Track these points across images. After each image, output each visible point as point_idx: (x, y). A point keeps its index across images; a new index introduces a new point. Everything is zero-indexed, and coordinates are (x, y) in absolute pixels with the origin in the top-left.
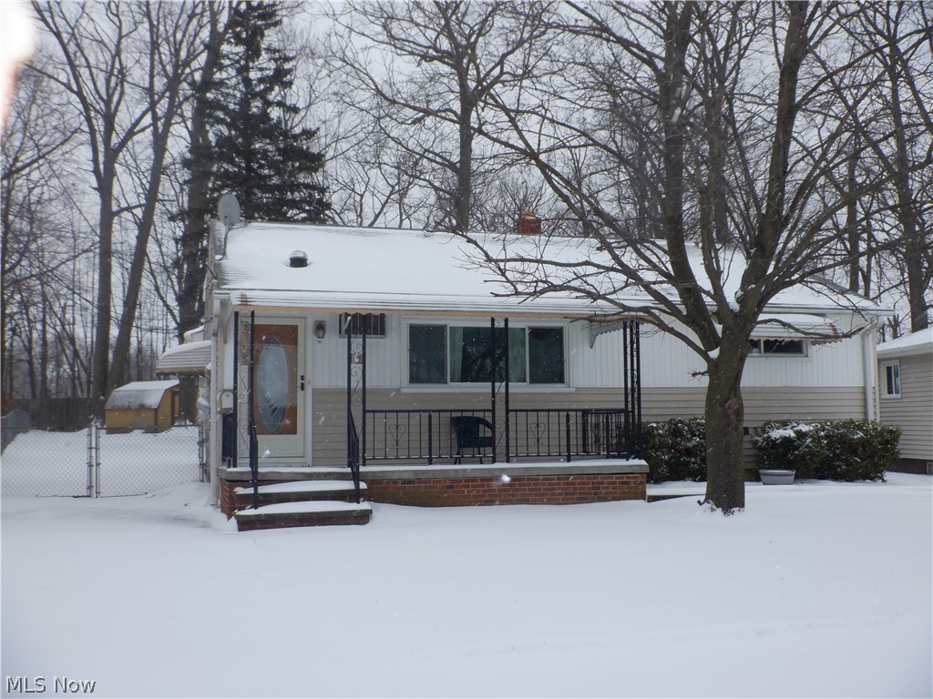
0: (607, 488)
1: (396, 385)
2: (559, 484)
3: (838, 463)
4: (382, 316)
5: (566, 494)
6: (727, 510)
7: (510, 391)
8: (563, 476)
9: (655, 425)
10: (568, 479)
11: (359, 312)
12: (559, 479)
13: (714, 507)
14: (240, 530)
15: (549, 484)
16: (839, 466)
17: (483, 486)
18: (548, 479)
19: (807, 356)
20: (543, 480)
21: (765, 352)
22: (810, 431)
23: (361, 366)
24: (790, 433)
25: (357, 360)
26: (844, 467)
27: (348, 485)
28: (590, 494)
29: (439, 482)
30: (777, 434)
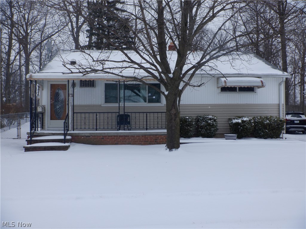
0: (160, 140)
1: (100, 104)
2: (142, 138)
3: (260, 132)
4: (93, 81)
5: (145, 141)
6: (170, 150)
7: (125, 105)
8: (144, 135)
9: (188, 118)
10: (145, 136)
11: (86, 79)
12: (142, 136)
13: (167, 148)
14: (25, 151)
15: (139, 138)
16: (261, 133)
17: (115, 138)
18: (138, 136)
19: (256, 93)
20: (136, 136)
21: (239, 91)
22: (247, 120)
23: (72, 98)
24: (240, 121)
25: (71, 96)
26: (262, 133)
27: (62, 137)
28: (154, 141)
29: (99, 137)
30: (235, 121)
